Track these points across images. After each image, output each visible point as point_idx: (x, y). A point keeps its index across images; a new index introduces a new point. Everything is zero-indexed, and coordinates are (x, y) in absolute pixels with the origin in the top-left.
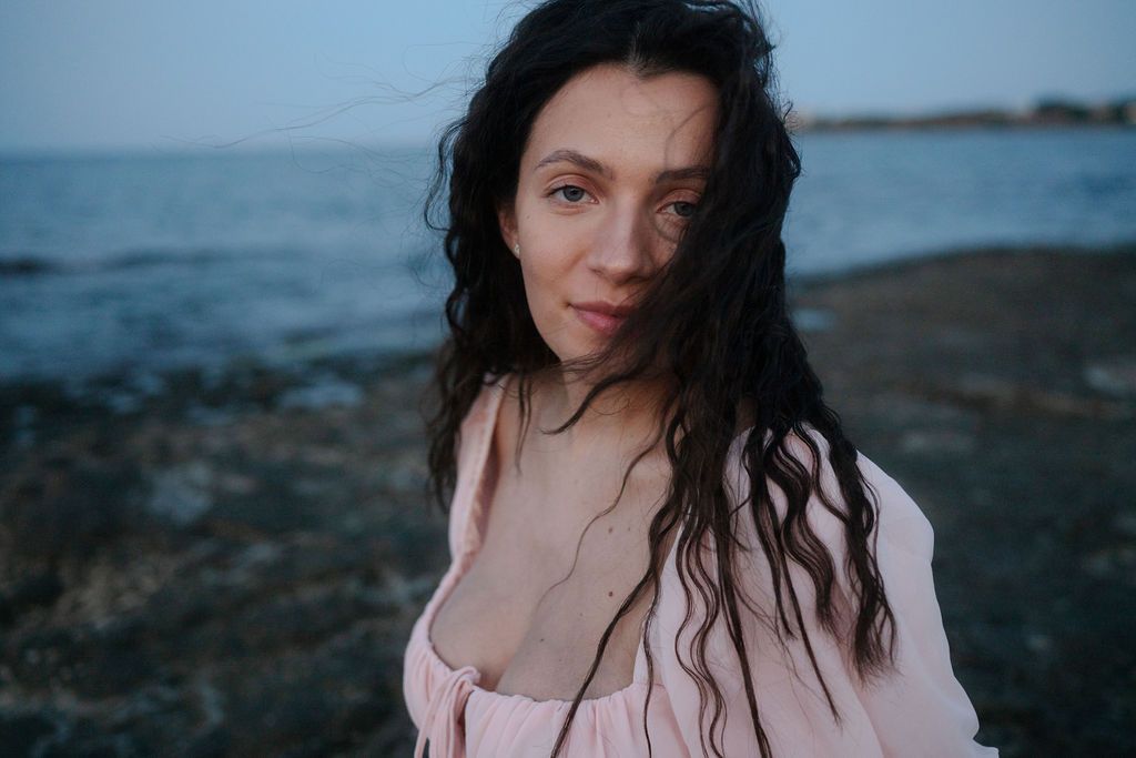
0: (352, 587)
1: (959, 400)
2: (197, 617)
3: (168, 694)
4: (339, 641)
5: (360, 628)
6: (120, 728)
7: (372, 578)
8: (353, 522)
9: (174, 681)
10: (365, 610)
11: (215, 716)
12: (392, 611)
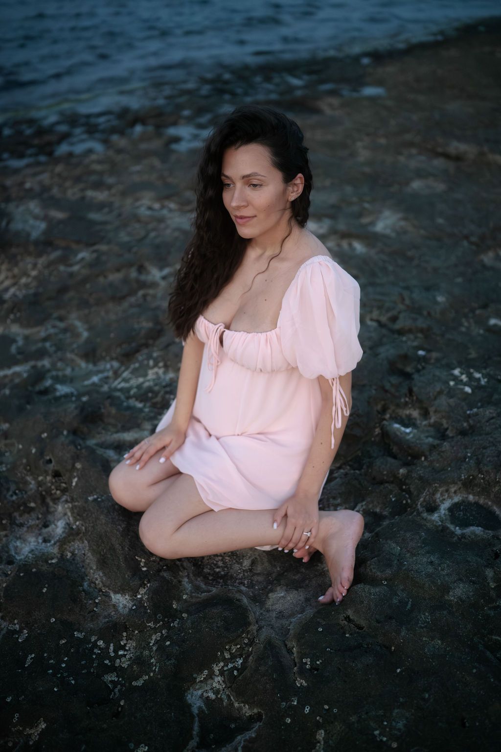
0: (133, 274)
1: (447, 156)
2: (63, 290)
3: (62, 325)
4: (132, 300)
5: (141, 293)
6: (45, 340)
7: (141, 269)
8: (124, 237)
9: (61, 319)
10: (143, 285)
11: (85, 334)
12: (154, 285)
